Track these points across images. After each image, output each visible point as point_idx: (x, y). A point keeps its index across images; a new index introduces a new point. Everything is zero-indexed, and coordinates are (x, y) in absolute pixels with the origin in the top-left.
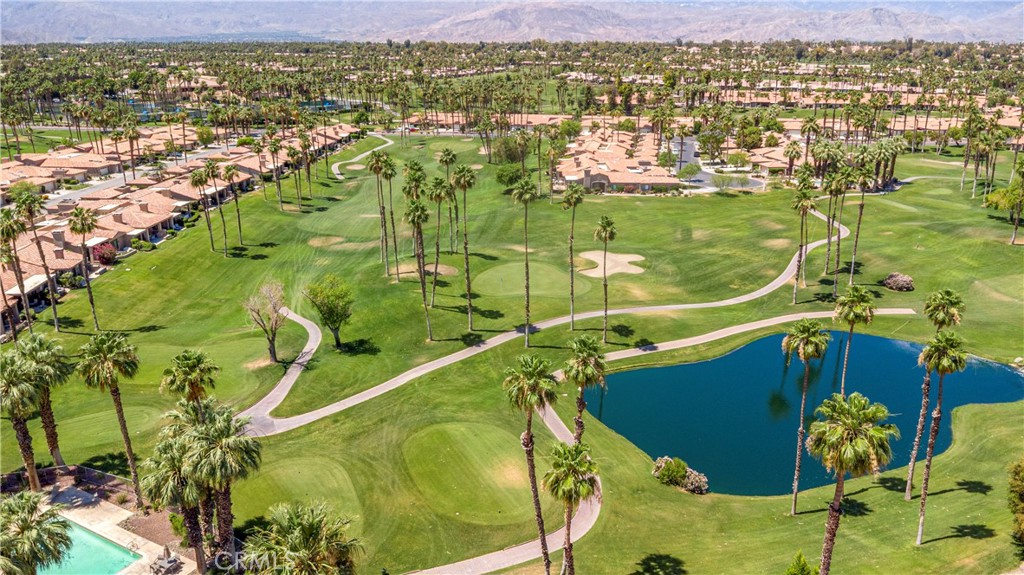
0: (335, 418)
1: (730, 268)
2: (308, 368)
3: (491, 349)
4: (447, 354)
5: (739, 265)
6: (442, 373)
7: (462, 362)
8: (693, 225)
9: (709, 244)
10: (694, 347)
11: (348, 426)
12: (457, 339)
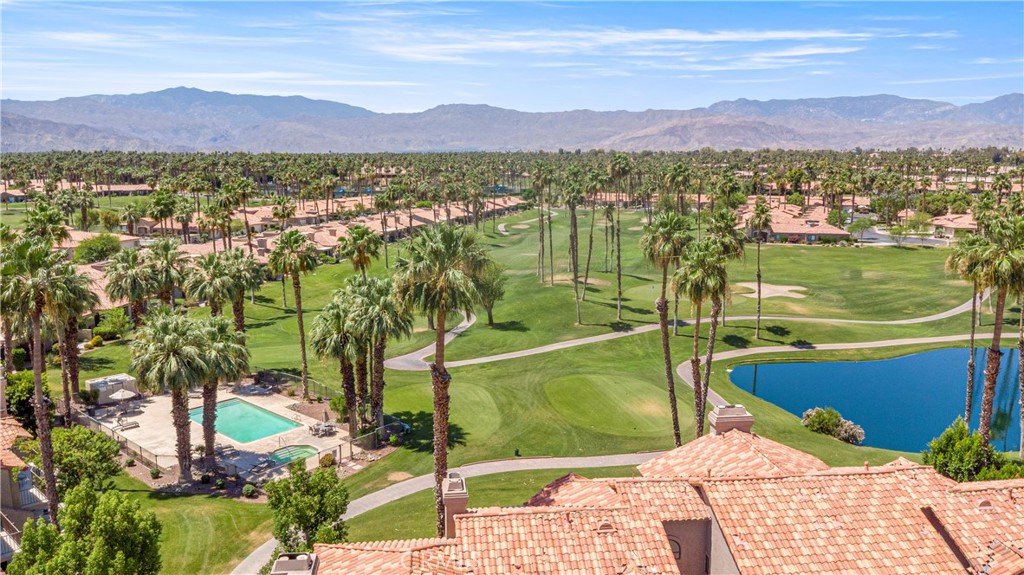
0: (482, 366)
1: (904, 298)
2: (460, 335)
3: (638, 334)
4: (594, 335)
5: (915, 296)
6: (588, 348)
7: (608, 341)
8: (863, 268)
9: (881, 282)
10: (858, 350)
11: (493, 371)
12: (605, 325)
